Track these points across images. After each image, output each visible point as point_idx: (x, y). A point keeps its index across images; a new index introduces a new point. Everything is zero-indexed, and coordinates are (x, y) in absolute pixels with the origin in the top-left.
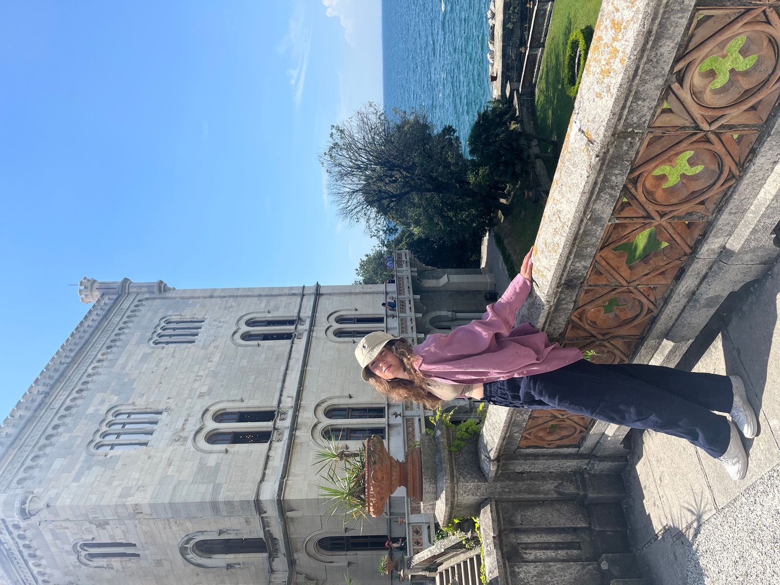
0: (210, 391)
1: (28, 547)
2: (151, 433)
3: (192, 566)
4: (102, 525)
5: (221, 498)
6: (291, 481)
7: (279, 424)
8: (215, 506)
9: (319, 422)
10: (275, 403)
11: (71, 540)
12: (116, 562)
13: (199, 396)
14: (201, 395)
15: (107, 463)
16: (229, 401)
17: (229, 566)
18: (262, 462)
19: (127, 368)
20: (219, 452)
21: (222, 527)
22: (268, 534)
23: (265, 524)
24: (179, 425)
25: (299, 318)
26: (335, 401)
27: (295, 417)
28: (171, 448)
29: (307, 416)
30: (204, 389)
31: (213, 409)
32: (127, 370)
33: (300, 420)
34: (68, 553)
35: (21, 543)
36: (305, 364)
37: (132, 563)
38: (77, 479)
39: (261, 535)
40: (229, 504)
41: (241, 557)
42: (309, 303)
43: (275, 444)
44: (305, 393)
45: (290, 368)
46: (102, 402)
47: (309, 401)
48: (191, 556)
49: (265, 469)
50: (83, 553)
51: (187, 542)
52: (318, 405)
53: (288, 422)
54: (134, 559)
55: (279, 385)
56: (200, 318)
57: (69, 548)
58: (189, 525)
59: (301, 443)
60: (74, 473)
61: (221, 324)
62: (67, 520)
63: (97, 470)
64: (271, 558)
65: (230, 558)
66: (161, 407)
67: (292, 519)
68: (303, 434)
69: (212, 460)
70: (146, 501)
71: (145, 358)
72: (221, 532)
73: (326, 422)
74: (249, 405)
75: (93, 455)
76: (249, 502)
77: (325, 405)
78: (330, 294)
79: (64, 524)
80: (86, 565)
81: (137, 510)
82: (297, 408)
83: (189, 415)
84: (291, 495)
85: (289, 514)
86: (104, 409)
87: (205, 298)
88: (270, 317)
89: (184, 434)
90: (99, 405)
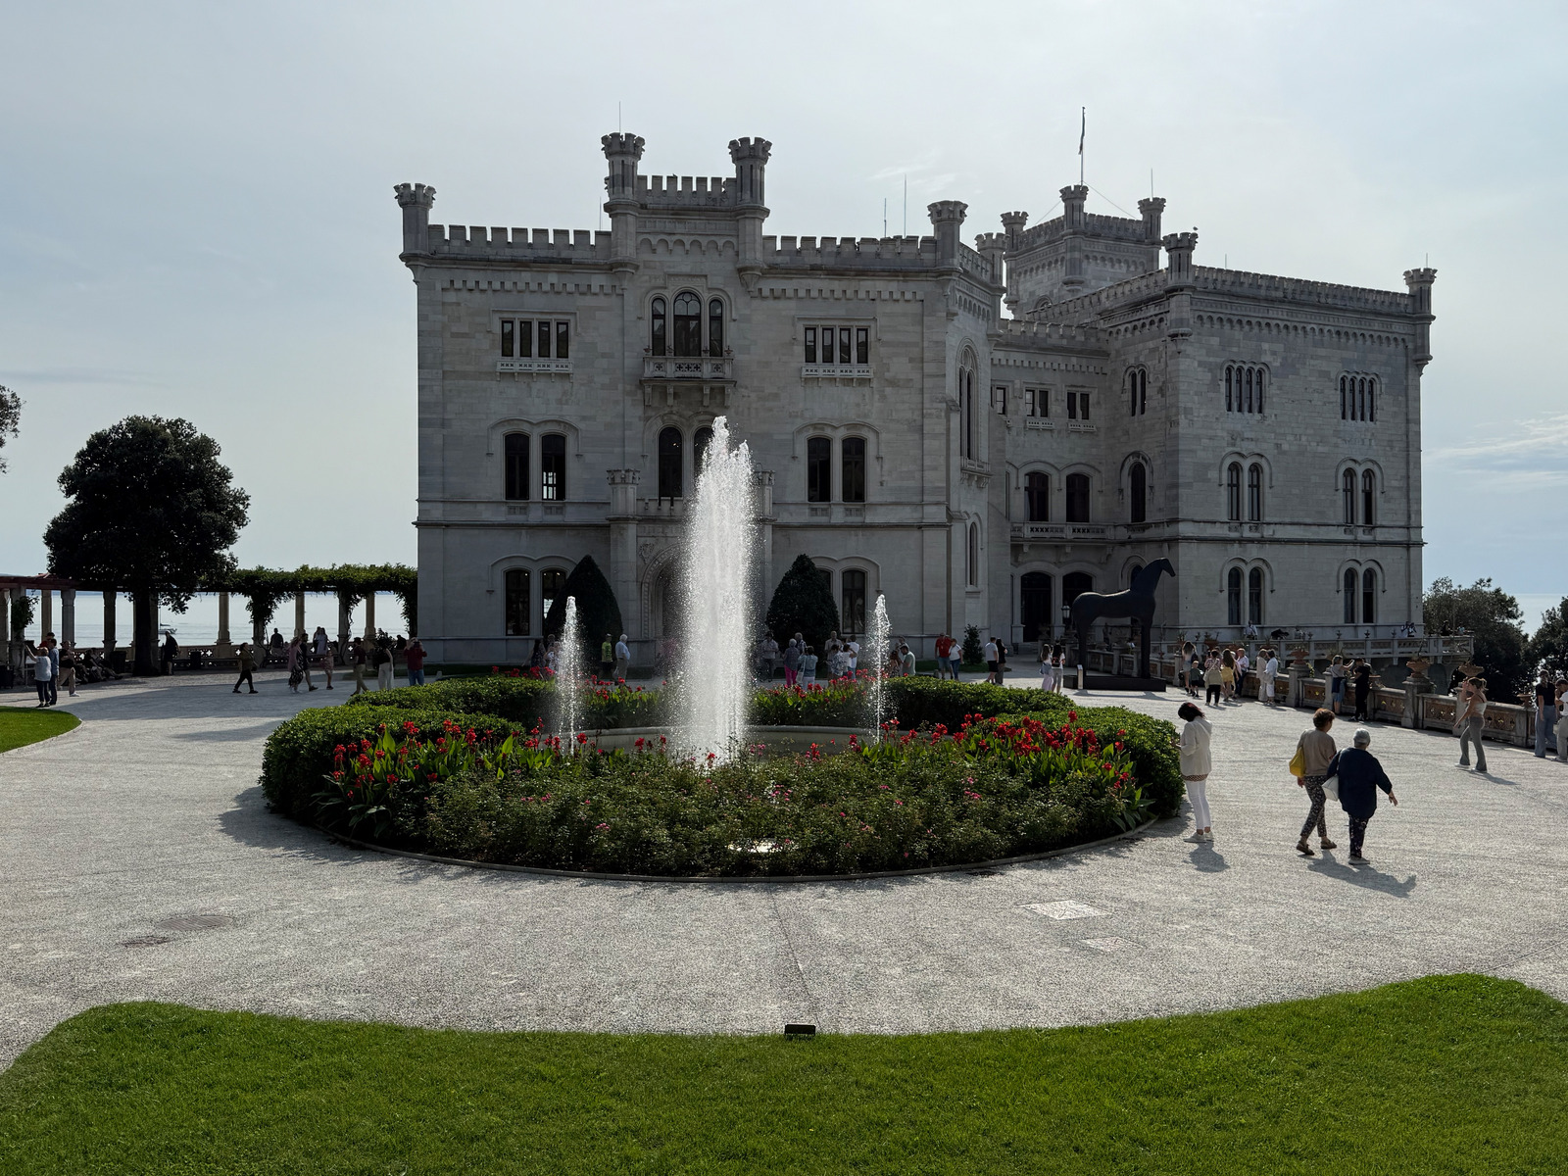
0: (1284, 453)
1: (1144, 325)
2: (1240, 410)
3: (1123, 459)
4: (1161, 391)
5: (1181, 491)
6: (1194, 545)
7: (1246, 527)
8: (1175, 486)
9: (1246, 564)
10: (1267, 519)
11: (1149, 363)
12: (1127, 396)
13: (1277, 444)
14: (1278, 446)
15: (1214, 385)
16: (1271, 474)
17: (1121, 491)
18: (1210, 518)
19: (1312, 362)
20: (1220, 479)
21: (1156, 488)
22: (1149, 526)
23: (1157, 524)
24: (1247, 435)
25: (1373, 528)
26: (1268, 576)
27: (1252, 541)
28: (1225, 434)
29: (1253, 552)
30: (1285, 447)
31: (1263, 463)
32: (1309, 362)
33: (1249, 545)
34: (1137, 358)
35: (1147, 322)
36: (1311, 542)
37: (1126, 409)
38: (1201, 364)
39: (1147, 521)
40: (1176, 498)
41: (1128, 500)
42: (1397, 535)
43: (1226, 526)
44: (1278, 546)
45: (1307, 527)
46: (1274, 353)
47: (1268, 552)
48: (1131, 460)
49: (1204, 522)
50: (1137, 371)
51: (1144, 458)
52: (1264, 561)
53: (1247, 534)
54: (1130, 412)
55: (1287, 520)
56: (1377, 416)
57: (1142, 359)
58: (1159, 462)
59: (1226, 550)
60: (1206, 359)
61: (1367, 442)
62: (1167, 365)
63: (1209, 376)
64: (1127, 526)
65: (1128, 492)
66: (1267, 411)
67: (1161, 547)
68: (1235, 550)
69: (1213, 474)
70: (1181, 431)
71: (1325, 374)
72: (1151, 487)
73: (1247, 571)
74: (1266, 495)
75: (1221, 369)
76: (1178, 513)
77: (1264, 567)
78: (1409, 559)
79: (1163, 360)
80: (1126, 371)
81: (1175, 423)
82: (1262, 541)
83: (1257, 440)
84: (1183, 548)
85: (1166, 545)
86: (1266, 358)
87: (1407, 414)
88: (1377, 495)
89: (1238, 442)
90: (1270, 352)
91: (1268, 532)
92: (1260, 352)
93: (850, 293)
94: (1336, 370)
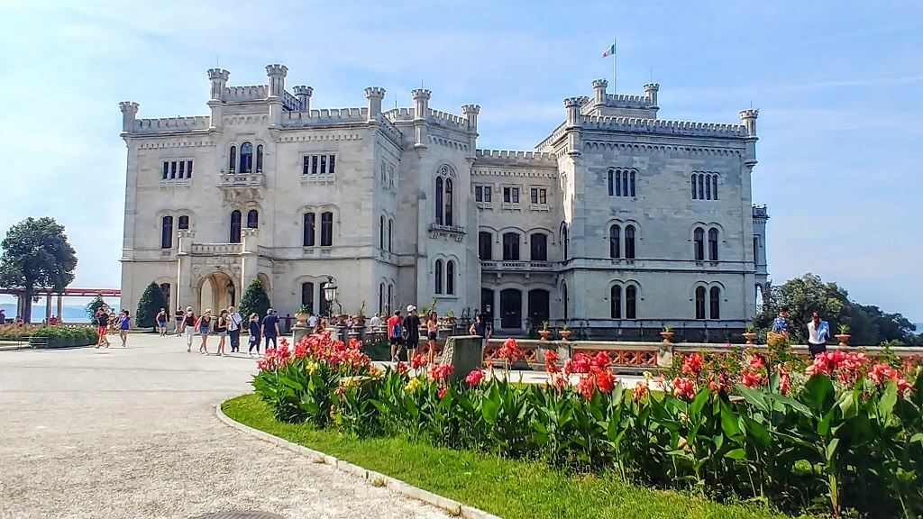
0: (651, 219)
1: (565, 150)
2: (619, 194)
3: (560, 226)
4: (570, 186)
6: (585, 273)
7: (624, 262)
9: (624, 283)
10: (639, 257)
11: (567, 171)
12: (562, 190)
13: (645, 214)
15: (600, 180)
16: (641, 232)
18: (597, 257)
19: (670, 166)
20: (605, 234)
21: (570, 240)
22: (568, 262)
24: (622, 210)
25: (718, 263)
26: (639, 291)
27: (628, 270)
28: (608, 208)
30: (650, 216)
31: (635, 225)
32: (667, 166)
33: (626, 272)
35: (566, 148)
36: (671, 271)
37: (562, 197)
38: (590, 170)
39: (567, 259)
41: (563, 248)
42: (736, 267)
43: (610, 262)
44: (645, 273)
45: (667, 262)
46: (642, 162)
47: (638, 277)
48: (563, 225)
49: (593, 259)
50: (564, 176)
51: (566, 224)
52: (636, 281)
53: (624, 266)
55: (654, 258)
56: (719, 196)
57: (565, 168)
58: (570, 225)
59: (609, 275)
60: (594, 167)
61: (712, 212)
62: (571, 171)
63: (596, 176)
64: (562, 263)
65: (563, 243)
66: (638, 195)
68: (616, 275)
69: (600, 232)
70: (576, 207)
71: (679, 173)
73: (624, 287)
74: (639, 243)
75: (605, 172)
76: (575, 254)
77: (636, 285)
78: (744, 281)
79: (570, 168)
80: (561, 176)
81: (573, 203)
82: (635, 270)
83: (630, 212)
84: (576, 273)
86: (636, 165)
87: (742, 195)
88: (720, 243)
89: (617, 213)
90: (640, 162)
91: (638, 265)
92: (633, 161)
93: (324, 138)
94: (688, 171)
